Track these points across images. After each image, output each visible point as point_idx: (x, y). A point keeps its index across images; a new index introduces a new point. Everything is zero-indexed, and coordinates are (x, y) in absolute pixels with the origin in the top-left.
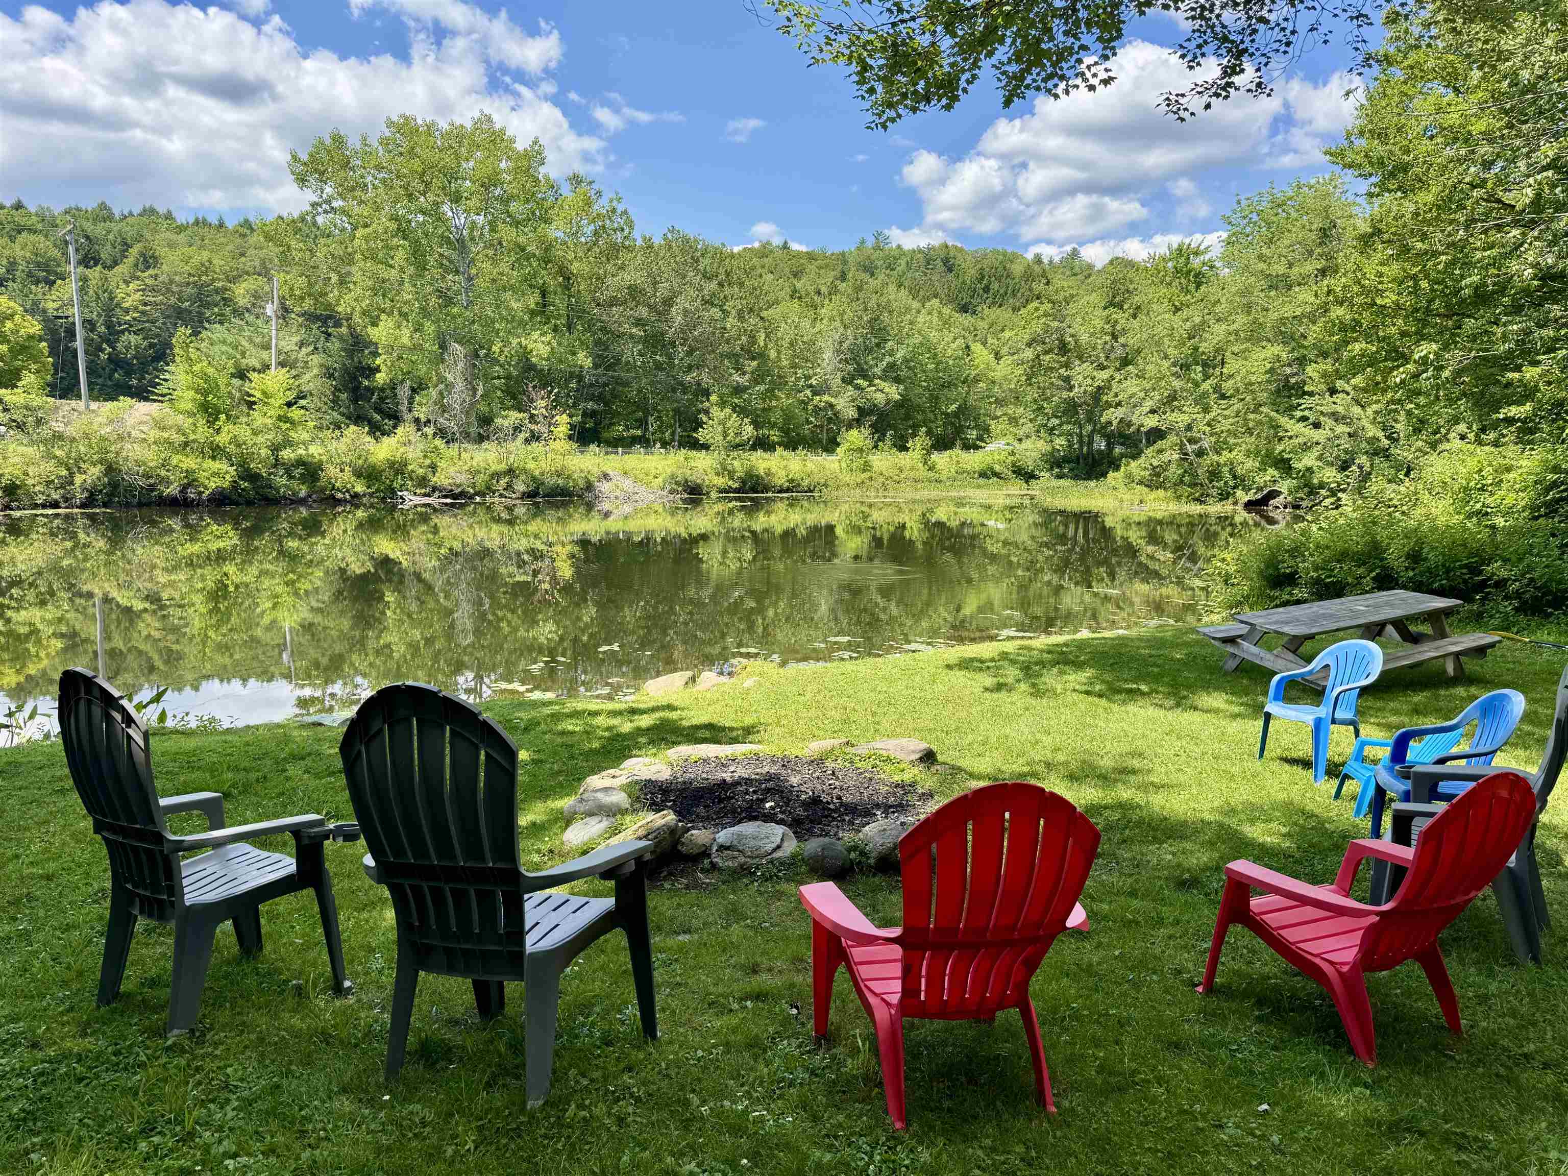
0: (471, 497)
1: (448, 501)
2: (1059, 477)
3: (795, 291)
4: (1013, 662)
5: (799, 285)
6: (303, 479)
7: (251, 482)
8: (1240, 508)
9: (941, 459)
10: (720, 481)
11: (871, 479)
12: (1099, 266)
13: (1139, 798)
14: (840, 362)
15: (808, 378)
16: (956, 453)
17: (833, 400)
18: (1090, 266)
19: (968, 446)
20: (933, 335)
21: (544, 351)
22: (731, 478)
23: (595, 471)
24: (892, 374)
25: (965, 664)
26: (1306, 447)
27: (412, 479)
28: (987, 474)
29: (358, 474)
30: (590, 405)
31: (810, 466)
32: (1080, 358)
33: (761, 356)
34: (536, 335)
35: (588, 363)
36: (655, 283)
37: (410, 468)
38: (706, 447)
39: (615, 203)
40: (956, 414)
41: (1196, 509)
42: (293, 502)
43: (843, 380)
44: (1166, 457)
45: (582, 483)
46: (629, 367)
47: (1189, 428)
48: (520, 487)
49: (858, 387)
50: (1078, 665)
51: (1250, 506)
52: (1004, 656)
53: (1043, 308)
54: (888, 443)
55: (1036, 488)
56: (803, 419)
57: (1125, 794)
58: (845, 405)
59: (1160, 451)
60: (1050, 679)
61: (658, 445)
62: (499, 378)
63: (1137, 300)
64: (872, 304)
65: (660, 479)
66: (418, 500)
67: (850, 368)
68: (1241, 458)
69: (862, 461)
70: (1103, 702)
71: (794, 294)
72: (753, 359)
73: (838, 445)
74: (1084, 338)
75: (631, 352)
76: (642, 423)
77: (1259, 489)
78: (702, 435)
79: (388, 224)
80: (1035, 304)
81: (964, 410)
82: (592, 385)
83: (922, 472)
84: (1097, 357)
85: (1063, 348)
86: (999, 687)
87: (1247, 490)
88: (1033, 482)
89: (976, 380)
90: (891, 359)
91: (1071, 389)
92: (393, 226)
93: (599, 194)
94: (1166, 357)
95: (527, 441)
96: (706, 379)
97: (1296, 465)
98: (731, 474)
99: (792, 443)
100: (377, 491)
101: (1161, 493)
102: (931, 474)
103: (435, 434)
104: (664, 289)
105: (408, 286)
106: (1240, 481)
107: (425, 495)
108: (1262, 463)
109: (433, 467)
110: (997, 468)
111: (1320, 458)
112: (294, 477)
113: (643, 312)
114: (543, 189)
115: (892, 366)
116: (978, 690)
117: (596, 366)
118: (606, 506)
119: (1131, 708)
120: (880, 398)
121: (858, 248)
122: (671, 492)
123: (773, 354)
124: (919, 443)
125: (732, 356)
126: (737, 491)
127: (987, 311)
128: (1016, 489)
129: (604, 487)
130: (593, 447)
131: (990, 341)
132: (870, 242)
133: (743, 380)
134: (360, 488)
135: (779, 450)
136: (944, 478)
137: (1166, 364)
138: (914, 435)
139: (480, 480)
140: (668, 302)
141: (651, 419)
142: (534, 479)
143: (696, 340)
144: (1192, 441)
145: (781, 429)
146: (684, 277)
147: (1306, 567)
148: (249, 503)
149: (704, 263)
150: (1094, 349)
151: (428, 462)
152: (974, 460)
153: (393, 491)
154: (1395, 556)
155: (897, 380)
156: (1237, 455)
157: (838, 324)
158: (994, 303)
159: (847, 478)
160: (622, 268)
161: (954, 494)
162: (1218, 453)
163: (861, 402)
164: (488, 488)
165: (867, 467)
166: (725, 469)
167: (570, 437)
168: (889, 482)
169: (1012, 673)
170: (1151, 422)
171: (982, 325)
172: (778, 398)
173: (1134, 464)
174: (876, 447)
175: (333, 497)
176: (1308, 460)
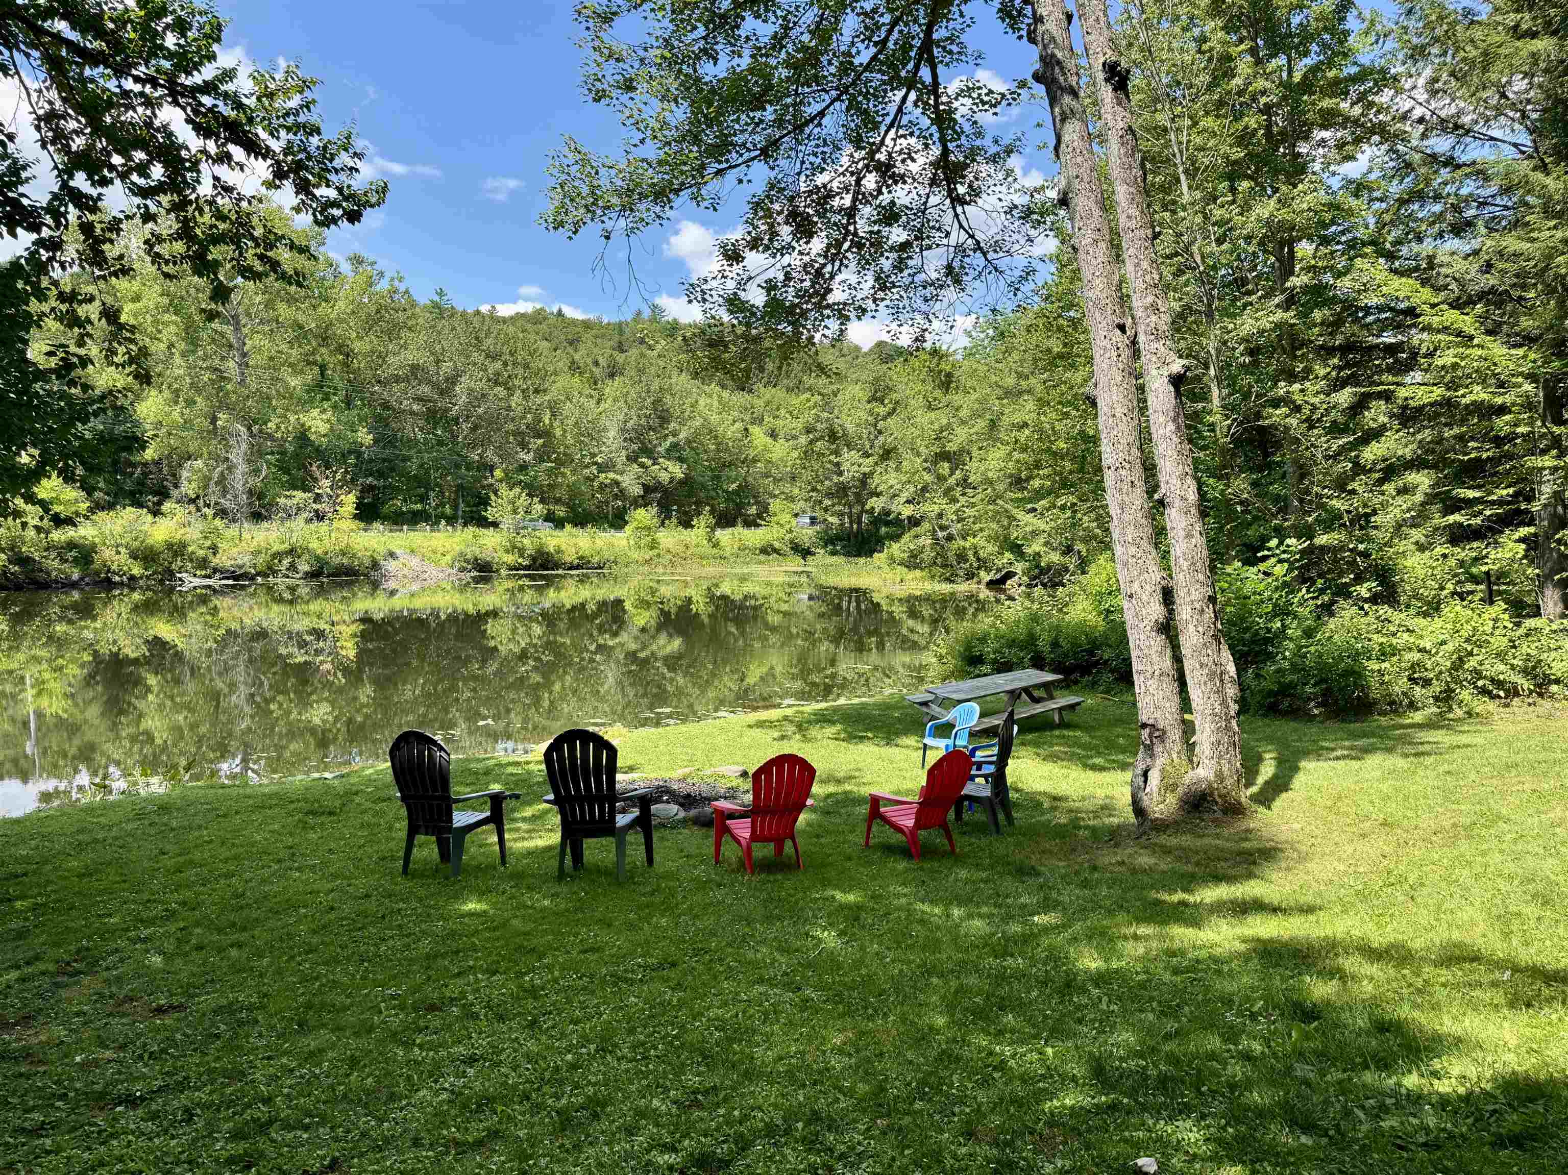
0: (252, 578)
1: (230, 582)
2: (833, 553)
3: (573, 362)
4: (791, 722)
5: (577, 357)
6: (76, 561)
7: (20, 566)
8: (982, 587)
9: (724, 535)
10: (510, 559)
11: (659, 555)
12: (865, 349)
13: (855, 789)
14: (625, 440)
15: (593, 455)
16: (739, 531)
17: (618, 477)
18: (857, 349)
19: (750, 523)
20: (714, 418)
21: (324, 428)
22: (521, 555)
23: (382, 550)
24: (675, 454)
25: (760, 724)
26: (1035, 533)
27: (191, 561)
28: (767, 550)
29: (134, 556)
30: (370, 480)
31: (599, 543)
32: (848, 446)
33: (546, 434)
34: (315, 413)
35: (369, 439)
36: (438, 362)
37: (190, 549)
38: (495, 525)
39: (396, 283)
40: (736, 492)
41: (946, 588)
42: (64, 585)
43: (628, 458)
44: (921, 541)
45: (367, 562)
46: (412, 443)
47: (940, 516)
48: (304, 567)
49: (642, 465)
50: (833, 723)
51: (991, 584)
52: (786, 718)
53: (813, 399)
54: (674, 520)
55: (813, 565)
56: (589, 496)
57: (847, 787)
58: (631, 481)
59: (916, 536)
60: (814, 732)
61: (443, 522)
62: (272, 453)
63: (895, 396)
64: (655, 386)
65: (448, 557)
66: (197, 582)
67: (635, 447)
68: (983, 543)
69: (649, 539)
70: (844, 744)
71: (574, 367)
72: (539, 437)
73: (626, 523)
74: (851, 428)
75: (414, 430)
76: (423, 499)
77: (999, 570)
78: (490, 514)
79: (159, 299)
80: (807, 395)
81: (744, 488)
82: (371, 461)
83: (707, 549)
84: (863, 445)
85: (833, 436)
86: (783, 738)
87: (988, 570)
88: (810, 558)
89: (755, 461)
90: (674, 440)
91: (840, 474)
92: (165, 300)
93: (381, 274)
94: (918, 454)
95: (309, 521)
96: (491, 455)
97: (1028, 550)
98: (521, 552)
99: (581, 520)
100: (155, 573)
101: (918, 573)
102: (715, 551)
103: (215, 516)
104: (447, 367)
105: (178, 359)
106: (983, 564)
107: (206, 577)
108: (1001, 547)
109: (214, 549)
110: (777, 545)
111: (1047, 544)
112: (66, 561)
113: (425, 390)
114: (322, 267)
115: (675, 446)
116: (769, 740)
117: (376, 441)
118: (392, 585)
119: (861, 746)
120: (664, 477)
121: (634, 320)
122: (462, 570)
123: (558, 432)
124: (702, 522)
125: (517, 433)
126: (526, 568)
127: (762, 390)
128: (795, 564)
129: (391, 566)
130: (377, 525)
131: (766, 419)
132: (647, 313)
133: (529, 457)
134: (136, 571)
135: (568, 527)
136: (727, 554)
137: (919, 460)
138: (699, 514)
139: (261, 560)
140: (453, 380)
141: (432, 494)
142: (318, 558)
143: (480, 417)
144: (943, 528)
145: (567, 505)
146: (468, 357)
147: (989, 650)
148: (18, 588)
149: (488, 343)
150: (860, 438)
151: (208, 543)
152: (755, 537)
153: (171, 573)
154: (1043, 644)
155: (681, 460)
156: (980, 541)
157: (621, 403)
158: (769, 383)
159: (635, 555)
160: (405, 346)
161: (738, 570)
162: (964, 538)
163: (646, 479)
164: (270, 568)
165: (654, 545)
166: (514, 547)
167: (356, 517)
168: (678, 558)
169: (790, 729)
170: (907, 511)
171: (759, 403)
172: (564, 475)
173: (895, 546)
174: (663, 524)
175: (108, 580)
176: (1036, 547)
